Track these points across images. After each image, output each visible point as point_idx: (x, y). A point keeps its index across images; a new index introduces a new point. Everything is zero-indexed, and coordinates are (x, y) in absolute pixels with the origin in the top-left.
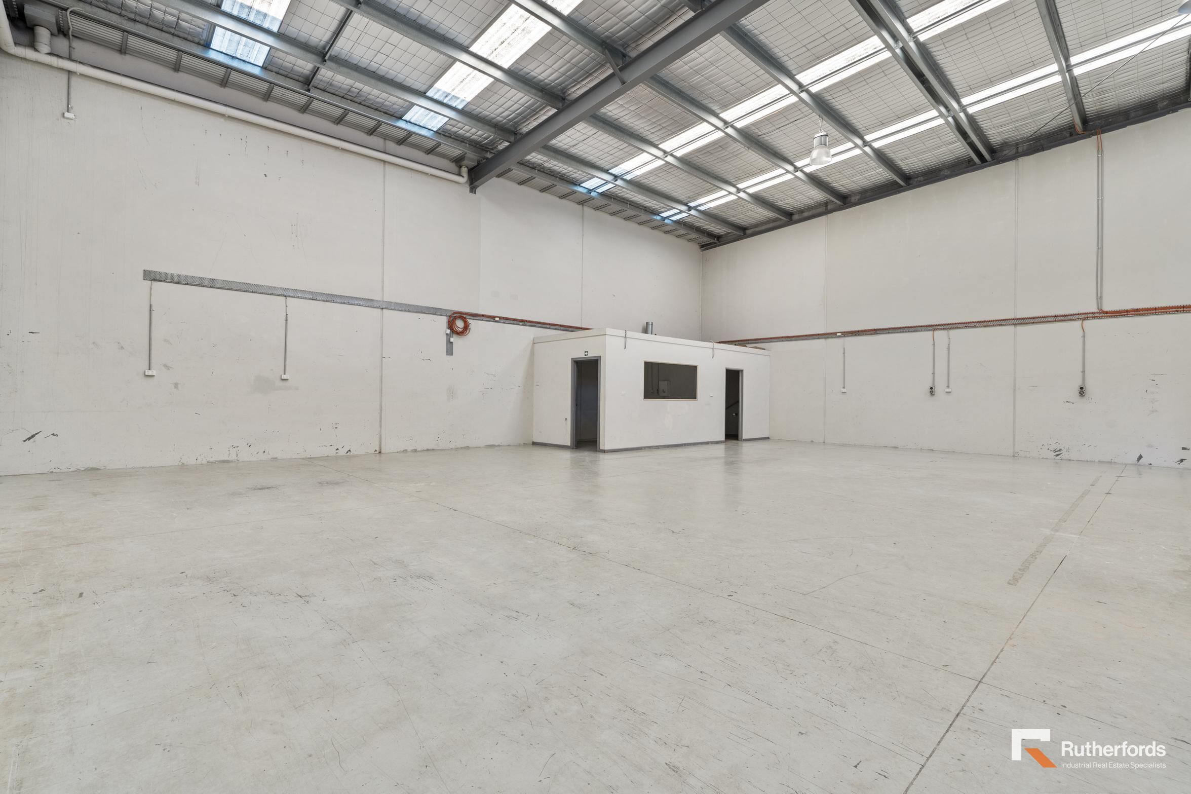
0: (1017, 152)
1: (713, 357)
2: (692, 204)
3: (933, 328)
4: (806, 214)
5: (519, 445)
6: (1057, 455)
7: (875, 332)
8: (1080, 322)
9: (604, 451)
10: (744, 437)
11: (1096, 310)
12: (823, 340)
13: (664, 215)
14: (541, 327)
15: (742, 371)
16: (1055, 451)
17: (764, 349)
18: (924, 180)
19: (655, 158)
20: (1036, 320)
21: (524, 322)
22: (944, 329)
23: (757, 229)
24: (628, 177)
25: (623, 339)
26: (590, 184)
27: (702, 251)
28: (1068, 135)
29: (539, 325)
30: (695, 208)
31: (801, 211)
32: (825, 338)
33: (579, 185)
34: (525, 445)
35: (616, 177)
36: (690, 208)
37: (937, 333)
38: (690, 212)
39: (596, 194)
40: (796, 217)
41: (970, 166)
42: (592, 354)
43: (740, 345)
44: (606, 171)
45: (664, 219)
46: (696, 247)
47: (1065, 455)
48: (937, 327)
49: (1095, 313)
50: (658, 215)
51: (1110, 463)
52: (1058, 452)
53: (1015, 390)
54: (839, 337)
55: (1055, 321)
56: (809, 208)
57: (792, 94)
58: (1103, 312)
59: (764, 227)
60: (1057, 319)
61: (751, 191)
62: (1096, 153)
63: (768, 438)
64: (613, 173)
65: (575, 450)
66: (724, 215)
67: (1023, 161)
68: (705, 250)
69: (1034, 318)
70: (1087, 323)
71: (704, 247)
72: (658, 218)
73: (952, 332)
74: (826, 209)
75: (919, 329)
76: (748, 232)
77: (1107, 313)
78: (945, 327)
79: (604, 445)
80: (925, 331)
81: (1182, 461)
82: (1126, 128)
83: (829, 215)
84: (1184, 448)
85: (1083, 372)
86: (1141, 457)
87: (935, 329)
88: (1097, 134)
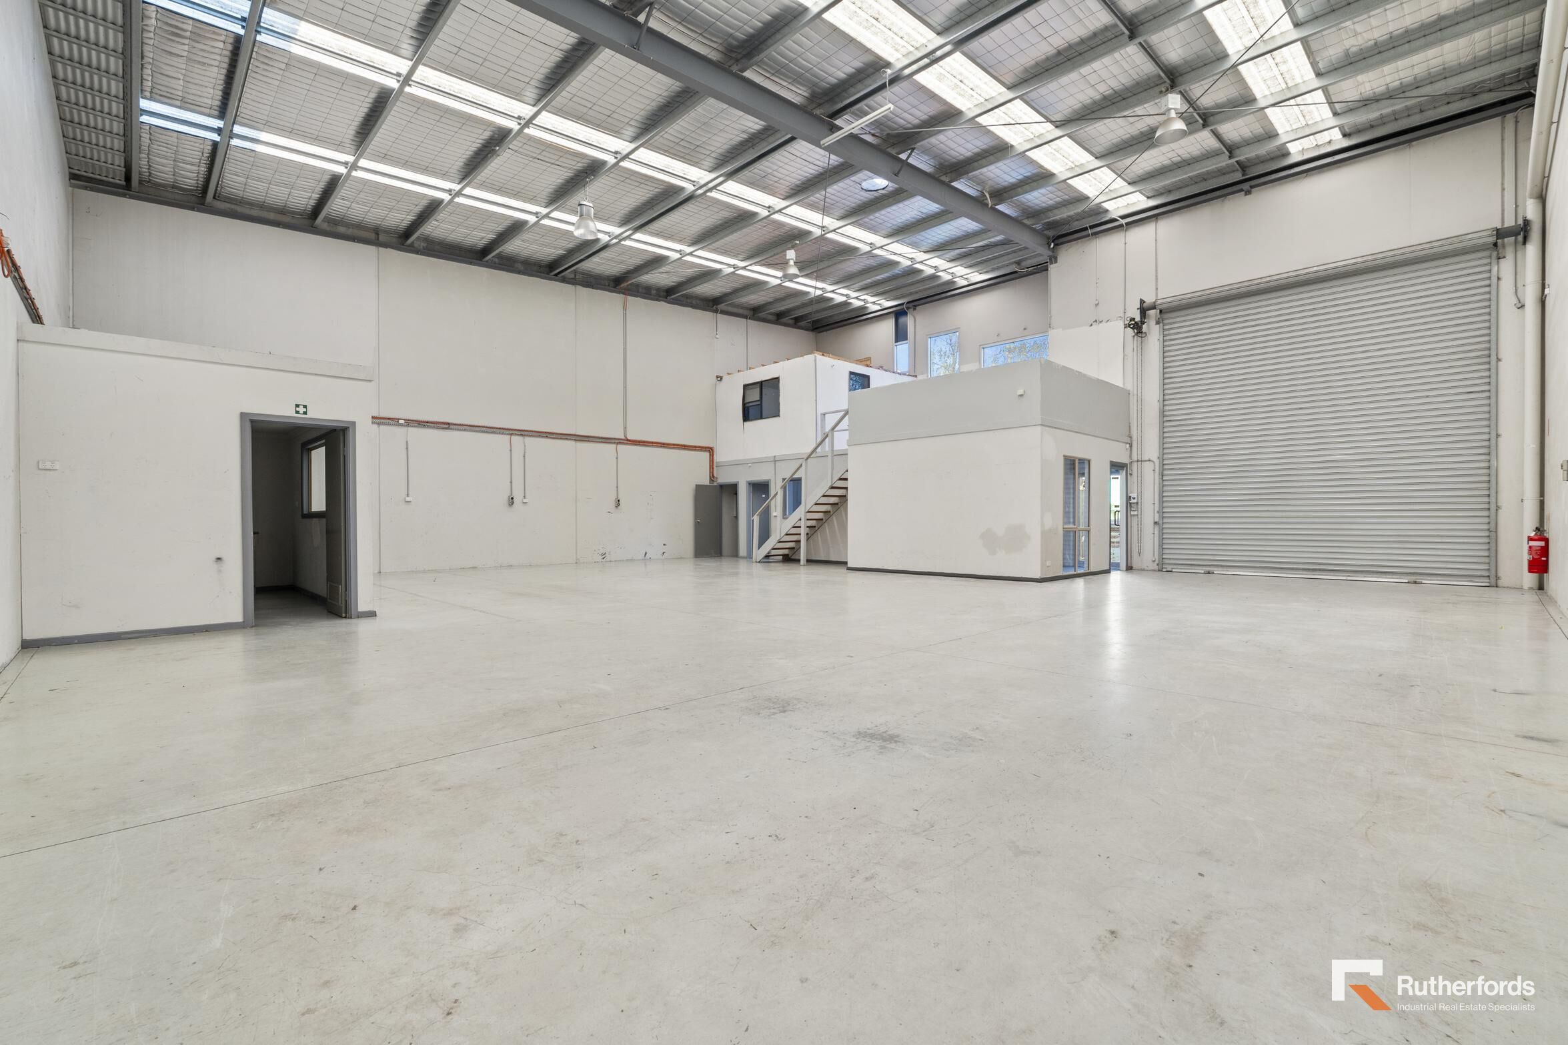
0: (575, 279)
3: (512, 432)
6: (604, 558)
7: (447, 426)
8: (614, 446)
11: (623, 437)
16: (602, 555)
20: (591, 439)
22: (521, 435)
27: (75, 187)
31: (338, 222)
32: (378, 424)
35: (257, 24)
37: (514, 438)
40: (322, 224)
41: (540, 272)
44: (264, 5)
47: (608, 558)
48: (514, 432)
49: (623, 439)
52: (604, 555)
53: (576, 501)
54: (401, 425)
55: (602, 442)
58: (628, 440)
59: (255, 212)
60: (602, 440)
61: (355, 175)
62: (623, 309)
68: (83, 188)
69: (588, 437)
70: (620, 447)
71: (83, 181)
73: (528, 440)
74: (377, 238)
75: (498, 431)
76: (216, 205)
77: (630, 441)
78: (523, 433)
80: (503, 434)
81: (663, 553)
82: (639, 299)
83: (380, 249)
84: (664, 545)
85: (617, 487)
86: (646, 553)
87: (512, 434)
88: (624, 294)
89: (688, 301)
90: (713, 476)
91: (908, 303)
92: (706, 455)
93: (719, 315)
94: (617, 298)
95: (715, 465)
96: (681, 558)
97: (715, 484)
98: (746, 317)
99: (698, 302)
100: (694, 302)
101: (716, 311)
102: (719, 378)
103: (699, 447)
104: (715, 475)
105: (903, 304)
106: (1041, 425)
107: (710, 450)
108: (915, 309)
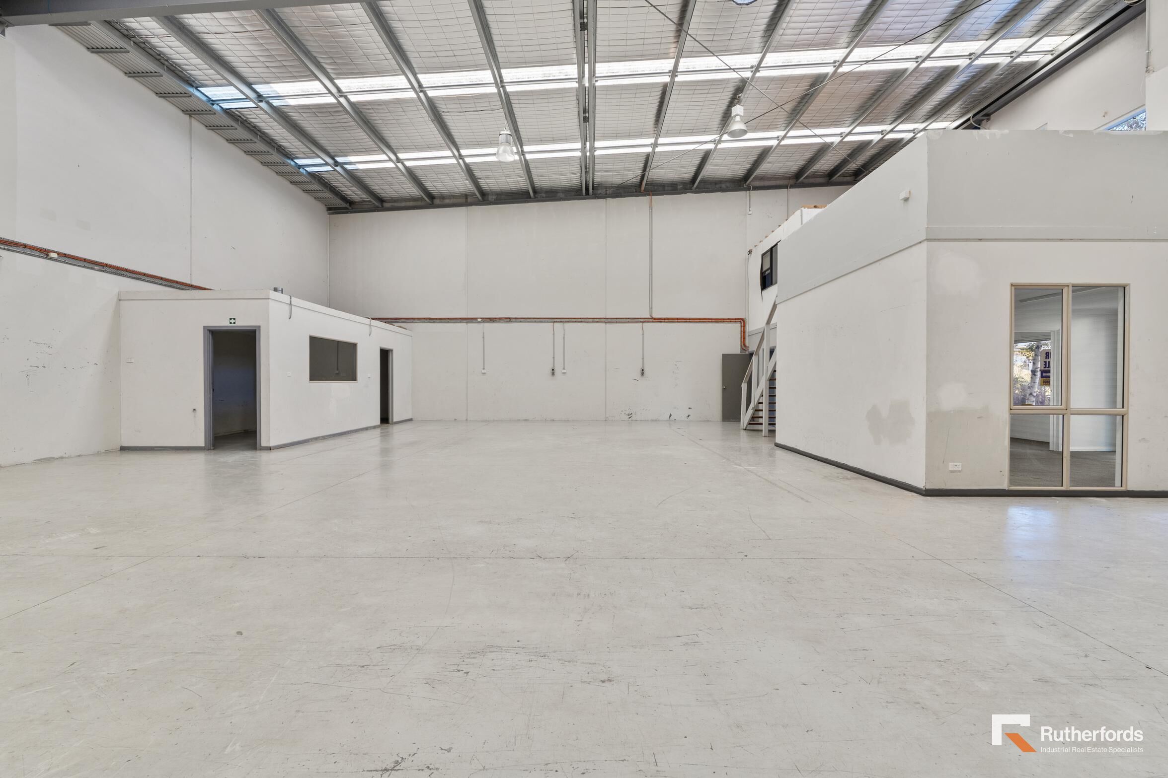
0: (606, 194)
1: (370, 335)
2: (340, 160)
3: (554, 320)
4: (447, 201)
5: (98, 454)
6: (630, 418)
7: (509, 320)
8: (641, 324)
9: (269, 449)
10: (395, 420)
11: (650, 317)
12: (465, 324)
13: (300, 162)
14: (130, 277)
15: (392, 350)
16: (629, 415)
17: (406, 329)
18: (546, 197)
19: (327, 92)
20: (618, 320)
21: (103, 267)
22: (562, 322)
23: (396, 204)
24: (276, 103)
25: (287, 307)
26: (212, 92)
27: (329, 214)
28: (634, 191)
29: (128, 274)
30: (341, 165)
31: (443, 197)
32: (467, 322)
33: (196, 88)
34: (107, 452)
35: (260, 97)
36: (336, 164)
37: (556, 325)
38: (336, 168)
39: (219, 108)
40: (437, 201)
41: (578, 195)
42: (243, 322)
43: (388, 323)
44: (249, 85)
45: (300, 167)
46: (321, 208)
47: (634, 418)
48: (556, 320)
49: (649, 318)
50: (292, 160)
51: (656, 420)
52: (630, 415)
53: (606, 371)
54: (479, 322)
55: (630, 322)
56: (452, 196)
57: (494, 85)
58: (653, 319)
59: (403, 204)
60: (630, 320)
61: (408, 164)
62: (649, 208)
63: (411, 420)
64: (258, 90)
65: (213, 452)
66: (368, 181)
67: (611, 201)
68: (333, 214)
69: (617, 319)
70: (645, 325)
71: (333, 210)
72: (292, 163)
73: (567, 325)
74: (466, 201)
75: (544, 320)
76: (386, 205)
77: (655, 319)
78: (562, 320)
79: (269, 440)
80: (548, 322)
81: (689, 416)
82: (665, 196)
83: (469, 207)
84: (689, 408)
85: (643, 359)
86: (671, 415)
87: (554, 322)
88: (649, 195)
89: (717, 186)
90: (745, 346)
91: (974, 116)
92: (737, 326)
93: (753, 193)
94: (644, 200)
95: (747, 335)
96: (708, 421)
97: (747, 353)
98: (786, 187)
99: (728, 185)
100: (724, 186)
101: (748, 189)
102: (750, 252)
103: (728, 319)
104: (747, 344)
105: (969, 119)
106: (928, 240)
107: (742, 321)
108: (988, 119)
